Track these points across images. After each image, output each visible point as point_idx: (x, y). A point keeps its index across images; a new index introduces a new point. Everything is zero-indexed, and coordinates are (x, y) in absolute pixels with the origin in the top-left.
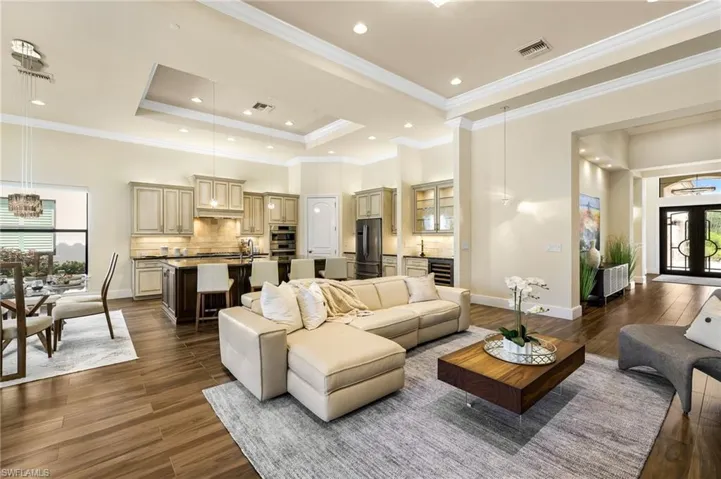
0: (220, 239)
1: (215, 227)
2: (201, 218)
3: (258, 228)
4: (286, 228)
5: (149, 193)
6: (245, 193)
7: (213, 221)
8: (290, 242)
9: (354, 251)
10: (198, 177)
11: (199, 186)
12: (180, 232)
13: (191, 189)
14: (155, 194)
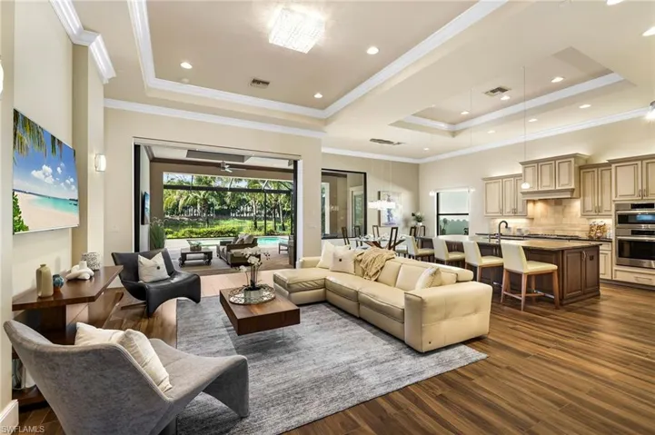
1: (559, 208)
5: (492, 185)
10: (522, 164)
11: (525, 171)
12: (515, 213)
13: (520, 175)
14: (497, 185)
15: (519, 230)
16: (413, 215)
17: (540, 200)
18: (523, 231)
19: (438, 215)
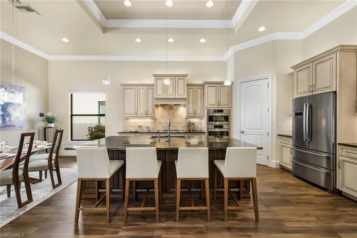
0: (175, 120)
1: (172, 111)
2: (162, 105)
3: (199, 112)
4: (221, 111)
5: (129, 90)
6: (188, 85)
7: (171, 107)
8: (225, 123)
9: (290, 133)
10: (155, 76)
11: (156, 82)
12: (146, 115)
13: (153, 85)
14: (133, 91)
15: (148, 127)
16: (42, 115)
17: (161, 105)
18: (150, 128)
19: (72, 115)
